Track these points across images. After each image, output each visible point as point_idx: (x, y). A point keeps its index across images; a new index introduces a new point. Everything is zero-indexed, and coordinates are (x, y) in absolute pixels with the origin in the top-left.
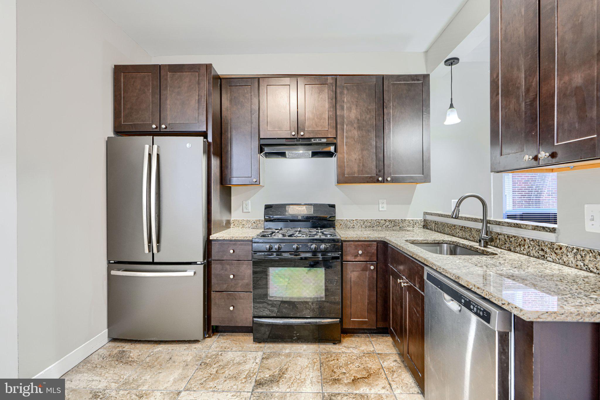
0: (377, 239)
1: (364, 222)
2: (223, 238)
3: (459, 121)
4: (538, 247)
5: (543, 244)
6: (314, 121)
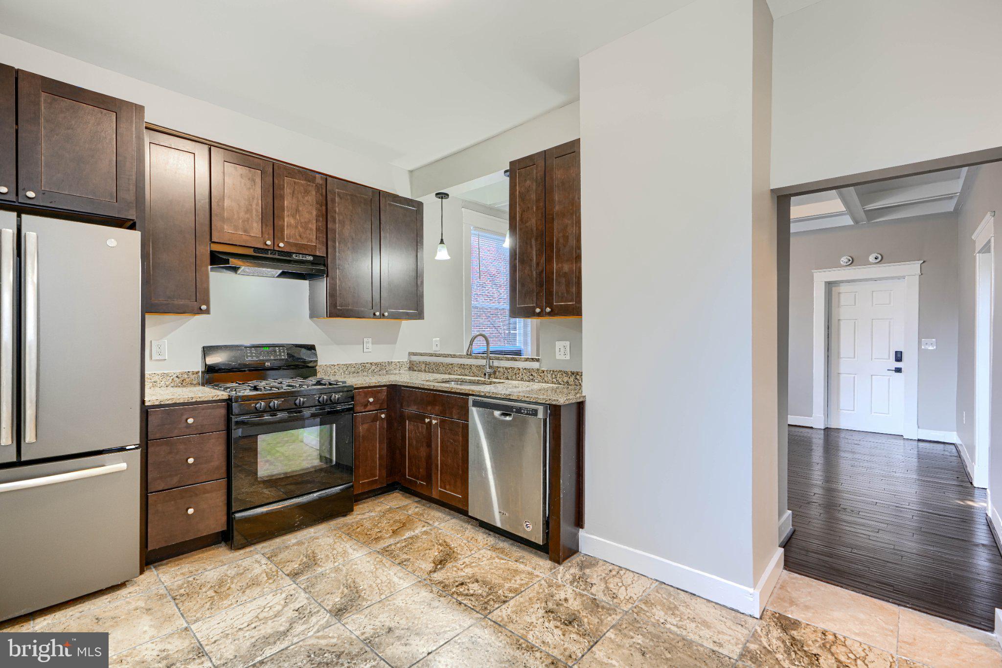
0: (388, 384)
1: (348, 367)
2: (173, 402)
3: (449, 258)
5: (532, 371)
6: (297, 230)
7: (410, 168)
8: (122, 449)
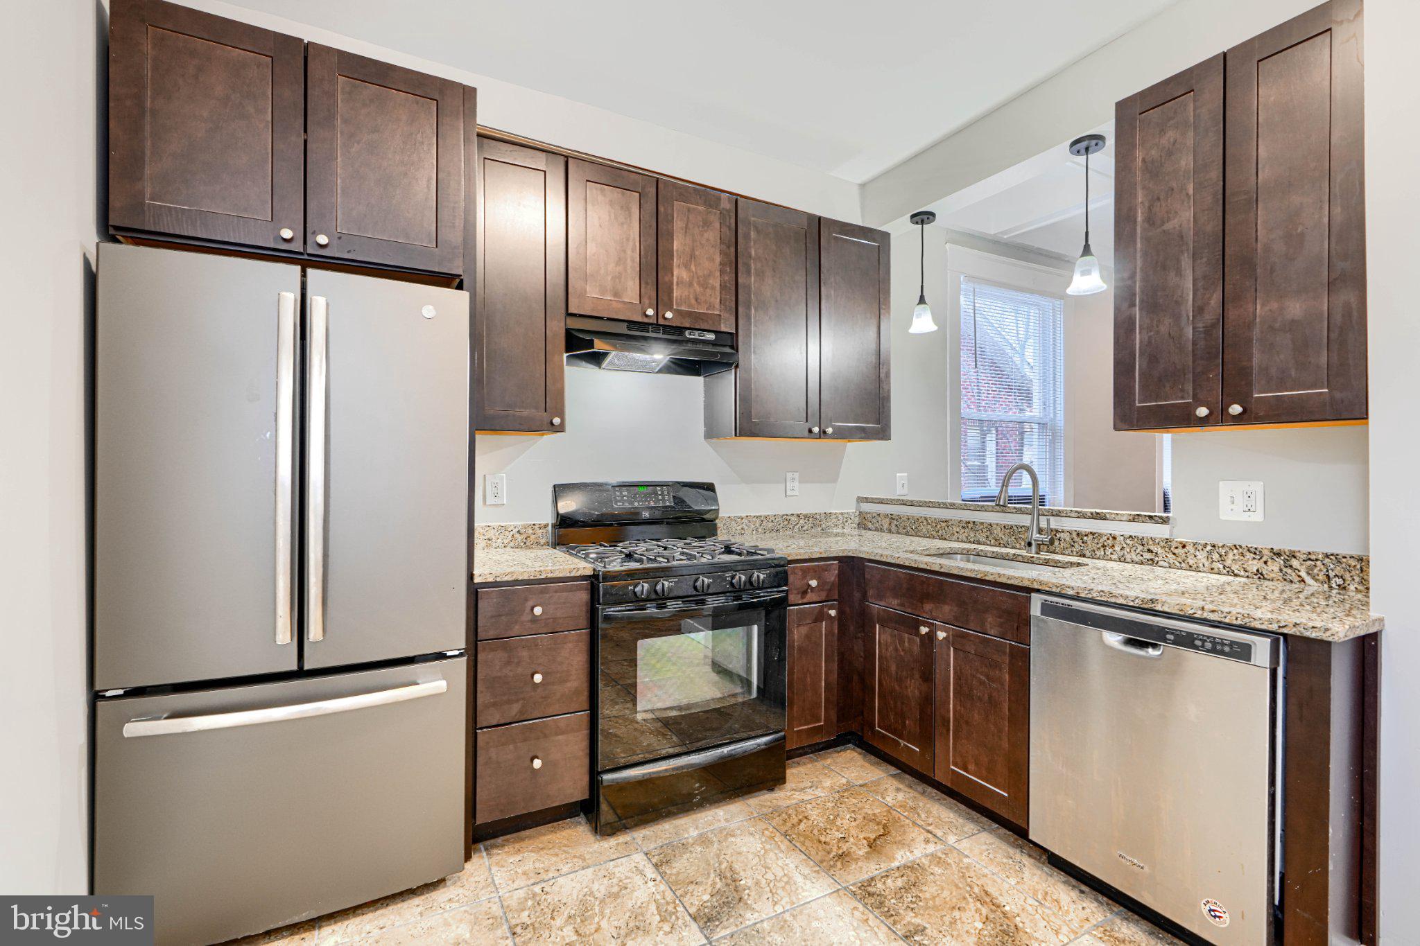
0: (841, 554)
1: (762, 521)
2: (514, 578)
3: (935, 328)
4: (1140, 548)
5: (1151, 542)
6: (692, 290)
7: (860, 181)
8: (441, 656)
